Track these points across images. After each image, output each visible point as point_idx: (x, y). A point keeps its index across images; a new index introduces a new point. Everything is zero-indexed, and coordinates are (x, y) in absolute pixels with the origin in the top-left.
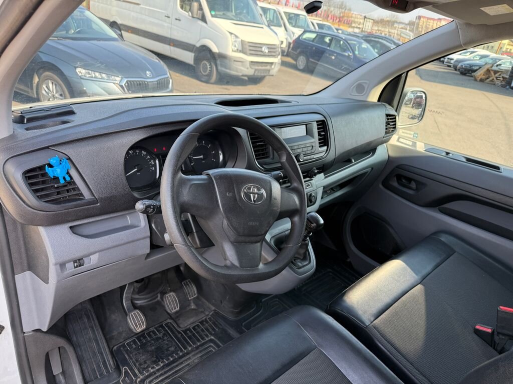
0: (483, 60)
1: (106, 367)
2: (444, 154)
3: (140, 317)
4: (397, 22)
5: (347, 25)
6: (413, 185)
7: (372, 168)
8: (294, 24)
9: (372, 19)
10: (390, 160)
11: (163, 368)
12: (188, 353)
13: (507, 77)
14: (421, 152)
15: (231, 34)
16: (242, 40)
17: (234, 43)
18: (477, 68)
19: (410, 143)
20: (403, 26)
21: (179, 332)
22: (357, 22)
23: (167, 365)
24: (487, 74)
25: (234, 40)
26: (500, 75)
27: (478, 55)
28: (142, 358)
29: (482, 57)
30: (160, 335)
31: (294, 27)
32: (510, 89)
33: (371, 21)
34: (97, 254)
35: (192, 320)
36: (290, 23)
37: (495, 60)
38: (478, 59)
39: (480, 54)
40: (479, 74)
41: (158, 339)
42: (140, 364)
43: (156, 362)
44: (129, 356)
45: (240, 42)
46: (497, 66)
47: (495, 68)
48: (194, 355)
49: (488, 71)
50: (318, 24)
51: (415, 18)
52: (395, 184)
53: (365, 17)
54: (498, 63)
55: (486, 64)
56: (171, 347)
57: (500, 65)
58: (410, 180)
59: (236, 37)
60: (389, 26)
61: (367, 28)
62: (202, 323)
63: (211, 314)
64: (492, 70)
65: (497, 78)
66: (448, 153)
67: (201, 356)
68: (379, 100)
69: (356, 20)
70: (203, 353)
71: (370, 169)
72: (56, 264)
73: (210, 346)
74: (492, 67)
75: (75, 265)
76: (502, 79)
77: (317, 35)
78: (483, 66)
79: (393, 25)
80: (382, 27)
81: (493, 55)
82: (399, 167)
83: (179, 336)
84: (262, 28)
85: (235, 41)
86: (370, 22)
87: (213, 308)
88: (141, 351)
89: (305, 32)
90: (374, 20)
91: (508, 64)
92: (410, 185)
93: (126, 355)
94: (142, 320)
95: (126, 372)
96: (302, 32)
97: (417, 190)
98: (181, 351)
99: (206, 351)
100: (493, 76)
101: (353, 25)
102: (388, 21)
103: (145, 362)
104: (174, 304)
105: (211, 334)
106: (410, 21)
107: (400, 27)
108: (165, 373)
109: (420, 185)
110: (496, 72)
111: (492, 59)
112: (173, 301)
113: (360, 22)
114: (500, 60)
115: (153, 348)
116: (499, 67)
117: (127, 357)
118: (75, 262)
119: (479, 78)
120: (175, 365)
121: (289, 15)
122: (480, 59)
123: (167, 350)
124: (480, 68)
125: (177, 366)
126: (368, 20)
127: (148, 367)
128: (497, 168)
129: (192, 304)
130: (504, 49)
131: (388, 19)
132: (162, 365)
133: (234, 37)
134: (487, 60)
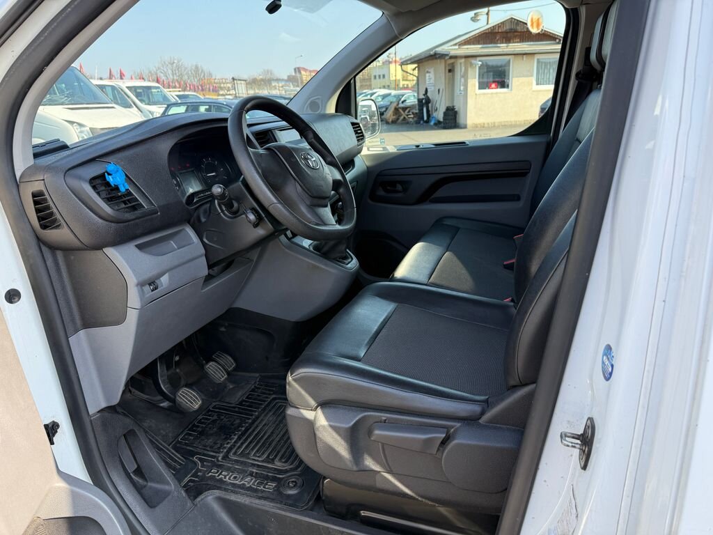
0: (386, 99)
1: (176, 461)
2: (414, 147)
3: (191, 393)
4: (273, 80)
5: (215, 93)
6: (399, 187)
7: (357, 182)
8: (147, 102)
9: (243, 80)
10: (369, 172)
11: (239, 438)
12: (257, 418)
13: (417, 111)
14: (396, 153)
15: (71, 123)
16: (90, 128)
17: (79, 134)
18: (384, 109)
19: (381, 149)
20: (283, 83)
21: (235, 408)
22: (224, 87)
23: (243, 434)
24: (396, 114)
25: (79, 130)
26: (409, 112)
27: (379, 96)
28: (210, 441)
29: (384, 97)
30: (215, 417)
31: (149, 104)
32: (425, 124)
33: (242, 82)
34: (167, 274)
35: (240, 393)
36: (141, 101)
37: (398, 97)
38: (381, 100)
39: (381, 94)
40: (389, 115)
41: (214, 421)
42: (211, 447)
43: (228, 438)
44: (193, 447)
45: (89, 131)
46: (403, 102)
47: (401, 105)
48: (265, 416)
49: (396, 110)
50: (177, 96)
51: (293, 71)
52: (381, 192)
53: (233, 79)
54: (403, 99)
55: (391, 103)
56: (234, 421)
57: (405, 101)
58: (393, 184)
59: (81, 125)
60: (266, 86)
61: (240, 92)
62: (253, 390)
63: (258, 379)
64: (400, 108)
65: (407, 115)
66: (418, 146)
67: (273, 414)
68: (336, 111)
69: (222, 85)
70: (274, 410)
71: (355, 183)
72: (137, 285)
73: (277, 403)
74: (398, 104)
75: (151, 287)
76: (412, 116)
77: (188, 106)
78: (389, 105)
79: (270, 84)
80: (259, 89)
81: (393, 92)
82: (380, 174)
83: (237, 409)
84: (113, 107)
85: (81, 132)
86: (241, 84)
87: (257, 375)
88: (203, 437)
89: (169, 106)
90: (245, 81)
91: (412, 98)
92: (397, 189)
93: (188, 448)
94: (194, 396)
95: (200, 460)
96: (164, 109)
97: (405, 190)
98: (249, 419)
99: (276, 408)
100: (404, 114)
101: (221, 92)
102: (262, 80)
103: (215, 443)
104: (219, 373)
105: (270, 394)
106: (289, 76)
107: (281, 85)
108: (246, 439)
109: (405, 184)
110: (404, 109)
111: (395, 96)
112: (216, 370)
113: (229, 87)
114: (403, 96)
115: (215, 429)
116: (404, 103)
117: (191, 449)
118: (150, 285)
119: (390, 120)
120: (250, 431)
121: (135, 90)
122: (383, 99)
123: (232, 424)
124: (387, 109)
125: (254, 430)
126: (239, 82)
127: (221, 445)
128: (464, 143)
129: (229, 384)
130: (401, 86)
131: (261, 77)
132: (236, 437)
133: (78, 127)
134: (390, 99)
